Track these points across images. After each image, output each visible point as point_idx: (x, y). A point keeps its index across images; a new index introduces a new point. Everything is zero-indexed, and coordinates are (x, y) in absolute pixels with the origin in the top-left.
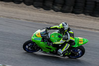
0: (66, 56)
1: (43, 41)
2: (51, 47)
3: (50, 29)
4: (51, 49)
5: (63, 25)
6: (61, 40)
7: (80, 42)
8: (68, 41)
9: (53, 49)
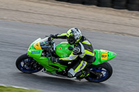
0: (82, 78)
1: (45, 56)
2: (58, 65)
3: (56, 37)
4: (58, 68)
5: (72, 32)
6: (72, 55)
7: (103, 56)
8: (82, 56)
9: (62, 68)
